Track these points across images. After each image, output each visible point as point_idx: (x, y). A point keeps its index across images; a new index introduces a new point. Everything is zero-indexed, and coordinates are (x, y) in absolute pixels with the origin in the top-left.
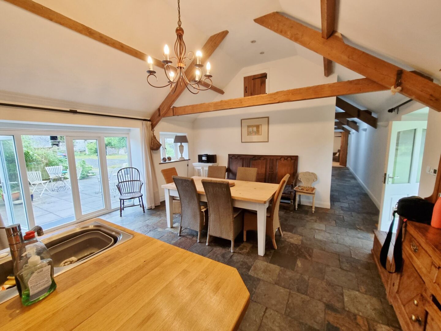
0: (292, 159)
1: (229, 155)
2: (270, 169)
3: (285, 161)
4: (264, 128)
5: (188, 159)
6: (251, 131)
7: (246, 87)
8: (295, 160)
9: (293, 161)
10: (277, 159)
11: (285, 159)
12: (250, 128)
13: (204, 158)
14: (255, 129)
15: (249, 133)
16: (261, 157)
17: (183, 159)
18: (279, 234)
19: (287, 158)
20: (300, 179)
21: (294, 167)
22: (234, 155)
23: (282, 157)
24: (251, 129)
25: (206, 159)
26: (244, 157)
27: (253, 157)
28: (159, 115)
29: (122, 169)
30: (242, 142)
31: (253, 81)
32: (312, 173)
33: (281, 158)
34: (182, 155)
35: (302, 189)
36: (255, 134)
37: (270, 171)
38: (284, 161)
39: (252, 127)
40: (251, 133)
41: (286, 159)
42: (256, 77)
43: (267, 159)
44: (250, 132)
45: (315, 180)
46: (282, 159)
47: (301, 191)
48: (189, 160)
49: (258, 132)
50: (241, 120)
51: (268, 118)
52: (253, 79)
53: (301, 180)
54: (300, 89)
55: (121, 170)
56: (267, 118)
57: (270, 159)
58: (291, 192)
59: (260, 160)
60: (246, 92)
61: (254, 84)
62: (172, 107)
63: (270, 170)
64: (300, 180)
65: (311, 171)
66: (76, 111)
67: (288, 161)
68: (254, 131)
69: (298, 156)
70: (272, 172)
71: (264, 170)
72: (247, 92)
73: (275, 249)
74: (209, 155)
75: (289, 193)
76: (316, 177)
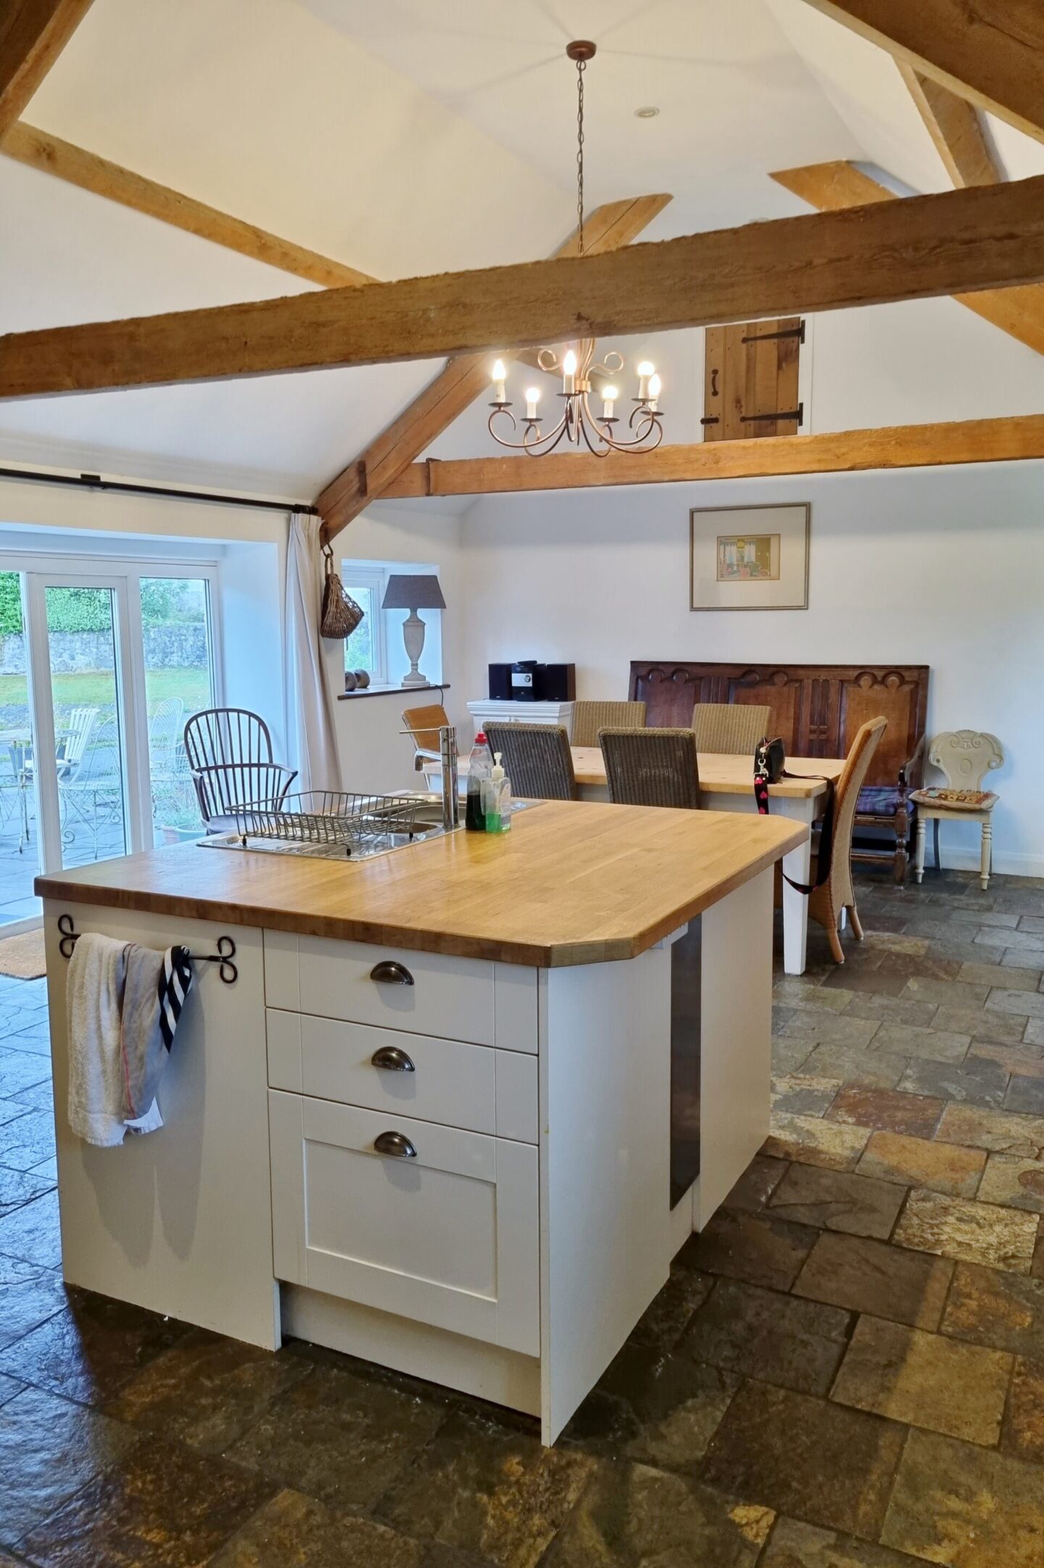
0: (903, 681)
1: (632, 663)
2: (812, 722)
3: (876, 687)
4: (788, 552)
5: (440, 684)
6: (735, 563)
7: (715, 372)
8: (917, 684)
9: (907, 688)
10: (842, 682)
11: (875, 681)
12: (728, 548)
13: (519, 680)
14: (750, 552)
15: (726, 571)
16: (773, 674)
17: (419, 684)
18: (852, 935)
19: (885, 677)
20: (938, 761)
21: (912, 714)
22: (655, 666)
23: (863, 670)
24: (732, 552)
25: (530, 684)
26: (702, 671)
27: (740, 672)
28: (363, 491)
29: (200, 715)
30: (693, 609)
31: (744, 346)
32: (982, 735)
33: (858, 678)
34: (415, 666)
35: (940, 797)
36: (751, 575)
37: (812, 732)
38: (871, 687)
39: (741, 544)
40: (735, 568)
41: (879, 679)
42: (759, 334)
43: (801, 681)
44: (730, 565)
45: (994, 764)
46: (866, 681)
47: (939, 802)
48: (447, 686)
49: (762, 567)
50: (692, 513)
51: (807, 506)
52: (745, 340)
53: (941, 766)
54: (924, 428)
55: (195, 718)
56: (803, 509)
57: (815, 681)
58: (896, 806)
59: (774, 684)
60: (715, 393)
61: (751, 361)
62: (421, 459)
63: (813, 727)
64: (935, 763)
65: (979, 728)
66: (98, 478)
67: (887, 687)
68: (746, 560)
69: (927, 667)
70: (823, 737)
71: (791, 725)
72: (720, 395)
73: (837, 963)
74: (542, 665)
75: (892, 810)
76: (1000, 749)
